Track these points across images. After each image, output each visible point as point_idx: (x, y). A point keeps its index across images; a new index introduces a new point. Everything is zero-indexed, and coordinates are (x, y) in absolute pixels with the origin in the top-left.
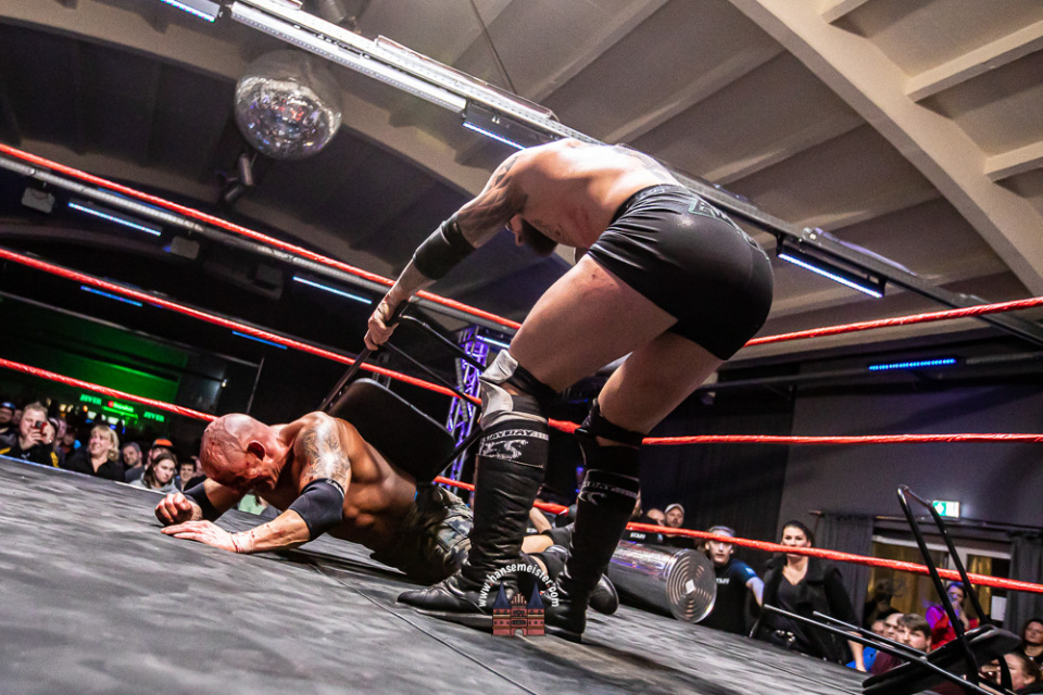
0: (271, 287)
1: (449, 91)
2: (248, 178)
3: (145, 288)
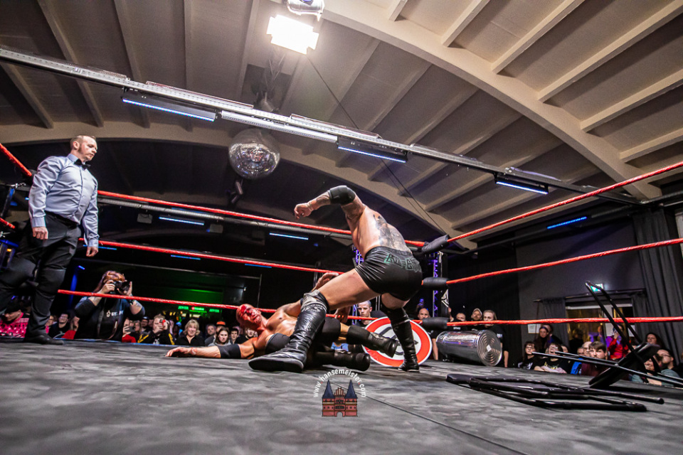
0: (260, 240)
1: (329, 134)
2: (241, 191)
3: (201, 250)
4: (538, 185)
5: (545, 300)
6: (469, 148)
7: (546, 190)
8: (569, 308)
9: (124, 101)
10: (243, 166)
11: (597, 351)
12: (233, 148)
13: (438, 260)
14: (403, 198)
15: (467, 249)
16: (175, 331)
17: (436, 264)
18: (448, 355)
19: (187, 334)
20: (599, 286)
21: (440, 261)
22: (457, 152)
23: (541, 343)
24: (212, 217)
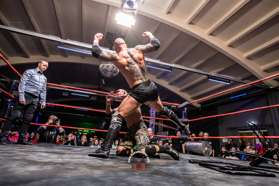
2: (104, 83)
3: (88, 107)
4: (226, 80)
5: (230, 128)
6: (197, 65)
7: (229, 82)
8: (240, 132)
9: (58, 47)
10: (105, 73)
11: (252, 150)
12: (101, 66)
13: (184, 111)
14: (170, 86)
15: (196, 107)
16: (77, 140)
17: (184, 113)
18: (189, 151)
19: (82, 141)
20: (253, 123)
21: (185, 112)
22: (192, 67)
23: (228, 146)
24: (92, 93)
